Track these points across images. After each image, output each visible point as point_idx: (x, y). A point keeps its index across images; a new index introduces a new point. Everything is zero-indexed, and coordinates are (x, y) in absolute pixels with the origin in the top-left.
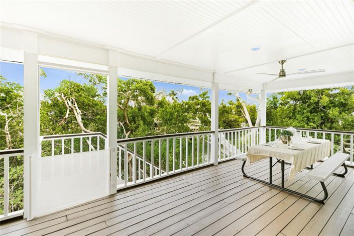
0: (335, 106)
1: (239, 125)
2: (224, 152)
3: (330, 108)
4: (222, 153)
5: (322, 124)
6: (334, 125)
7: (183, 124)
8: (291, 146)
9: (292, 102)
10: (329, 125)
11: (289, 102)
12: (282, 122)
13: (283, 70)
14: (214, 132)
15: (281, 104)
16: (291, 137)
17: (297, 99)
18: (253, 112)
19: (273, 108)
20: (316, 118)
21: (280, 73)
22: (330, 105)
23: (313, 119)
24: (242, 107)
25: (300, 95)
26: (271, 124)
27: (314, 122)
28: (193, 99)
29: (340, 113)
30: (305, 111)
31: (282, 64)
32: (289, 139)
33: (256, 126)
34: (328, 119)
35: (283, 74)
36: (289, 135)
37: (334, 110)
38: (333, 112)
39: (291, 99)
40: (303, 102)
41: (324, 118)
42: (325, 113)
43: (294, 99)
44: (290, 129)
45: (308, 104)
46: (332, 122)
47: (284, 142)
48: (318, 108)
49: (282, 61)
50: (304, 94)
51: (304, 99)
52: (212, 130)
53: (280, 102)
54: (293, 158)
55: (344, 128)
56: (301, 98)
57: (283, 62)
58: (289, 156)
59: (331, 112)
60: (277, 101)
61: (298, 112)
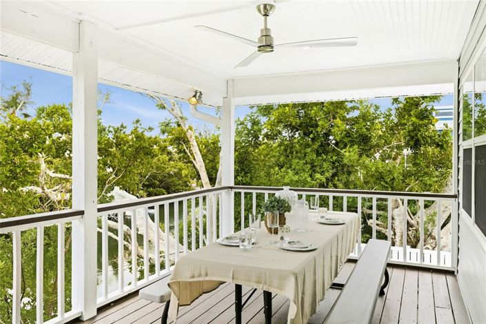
0: (352, 143)
1: (186, 185)
2: (144, 255)
3: (345, 146)
4: (140, 257)
5: (334, 175)
6: (352, 178)
7: (14, 188)
8: (287, 239)
9: (286, 133)
10: (344, 177)
11: (280, 133)
12: (268, 174)
13: (267, 29)
14: (81, 213)
15: (267, 136)
16: (286, 214)
17: (294, 127)
18: (212, 152)
19: (251, 145)
20: (325, 165)
21: (260, 40)
22: (346, 140)
23: (321, 167)
24: (187, 142)
25: (300, 117)
26: (248, 179)
27: (322, 173)
28: (50, 115)
29: (360, 155)
30: (308, 150)
31: (266, 15)
32: (282, 221)
33: (216, 186)
34: (343, 166)
35: (267, 45)
36: (281, 208)
37: (351, 149)
38: (350, 154)
39: (286, 126)
40: (305, 134)
41: (337, 164)
42: (338, 154)
43: (290, 125)
44: (285, 193)
45: (311, 136)
46: (349, 173)
47: (270, 230)
48: (329, 144)
49: (265, 6)
50: (306, 116)
51: (307, 126)
52: (75, 208)
53: (264, 132)
54: (291, 282)
55: (366, 183)
56: (301, 123)
57: (266, 10)
58: (282, 277)
59: (347, 154)
60: (260, 130)
61: (297, 153)
